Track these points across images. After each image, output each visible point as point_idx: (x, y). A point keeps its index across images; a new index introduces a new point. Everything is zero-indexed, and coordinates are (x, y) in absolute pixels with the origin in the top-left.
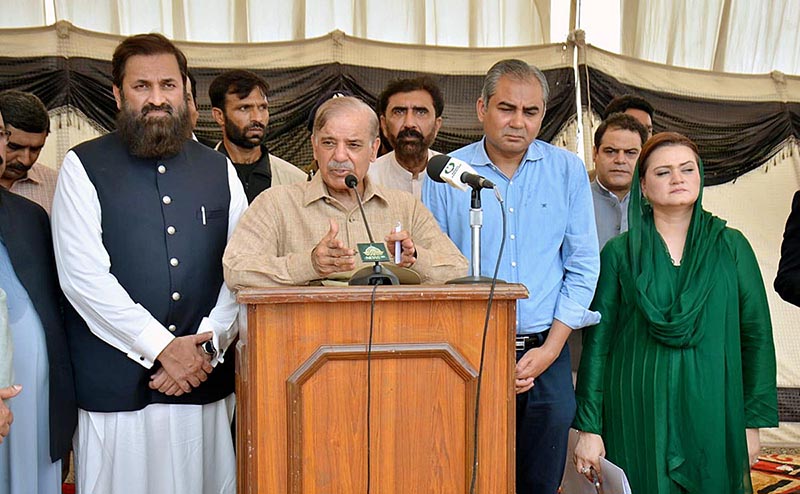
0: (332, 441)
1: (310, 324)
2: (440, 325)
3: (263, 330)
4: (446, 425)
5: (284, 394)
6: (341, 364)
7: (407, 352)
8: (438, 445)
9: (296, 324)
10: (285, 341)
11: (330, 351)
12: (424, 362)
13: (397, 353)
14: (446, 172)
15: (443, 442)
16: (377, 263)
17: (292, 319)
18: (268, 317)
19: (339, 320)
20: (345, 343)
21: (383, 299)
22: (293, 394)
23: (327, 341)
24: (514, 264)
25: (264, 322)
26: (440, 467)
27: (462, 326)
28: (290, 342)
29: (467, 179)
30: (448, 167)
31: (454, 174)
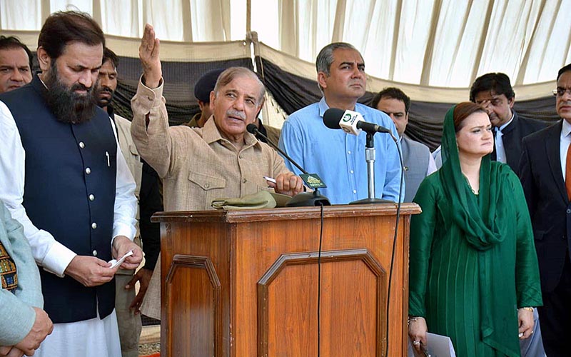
0: (288, 329)
1: (274, 237)
2: (361, 235)
3: (241, 243)
4: (364, 311)
5: (255, 294)
6: (295, 268)
7: (338, 257)
8: (358, 326)
9: (264, 238)
10: (256, 252)
11: (289, 258)
12: (350, 264)
13: (334, 257)
14: (344, 120)
15: (362, 323)
16: (316, 189)
17: (262, 234)
18: (244, 233)
19: (294, 232)
20: (298, 251)
21: (328, 216)
22: (261, 294)
23: (285, 251)
24: (355, 191)
25: (241, 237)
26: (360, 344)
27: (375, 236)
28: (260, 251)
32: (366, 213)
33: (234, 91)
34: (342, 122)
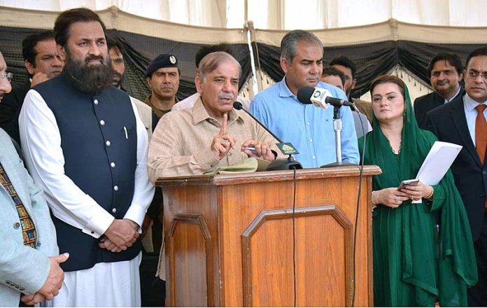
0: (269, 273)
1: (255, 196)
2: (330, 193)
3: (227, 202)
4: (334, 258)
5: (240, 245)
6: (273, 222)
7: (310, 212)
8: (329, 271)
9: (246, 198)
10: (240, 209)
11: (266, 214)
12: (320, 218)
13: (307, 213)
14: (315, 97)
15: (332, 269)
16: (290, 155)
17: (244, 195)
18: (229, 193)
19: (272, 193)
20: (275, 208)
21: (300, 178)
22: (245, 244)
23: (265, 208)
24: (314, 157)
25: (227, 198)
26: (331, 285)
27: (342, 194)
28: (243, 209)
29: (329, 100)
30: (315, 94)
31: (322, 98)
32: (333, 174)
33: (222, 77)
34: (312, 98)
